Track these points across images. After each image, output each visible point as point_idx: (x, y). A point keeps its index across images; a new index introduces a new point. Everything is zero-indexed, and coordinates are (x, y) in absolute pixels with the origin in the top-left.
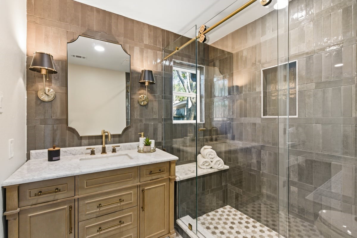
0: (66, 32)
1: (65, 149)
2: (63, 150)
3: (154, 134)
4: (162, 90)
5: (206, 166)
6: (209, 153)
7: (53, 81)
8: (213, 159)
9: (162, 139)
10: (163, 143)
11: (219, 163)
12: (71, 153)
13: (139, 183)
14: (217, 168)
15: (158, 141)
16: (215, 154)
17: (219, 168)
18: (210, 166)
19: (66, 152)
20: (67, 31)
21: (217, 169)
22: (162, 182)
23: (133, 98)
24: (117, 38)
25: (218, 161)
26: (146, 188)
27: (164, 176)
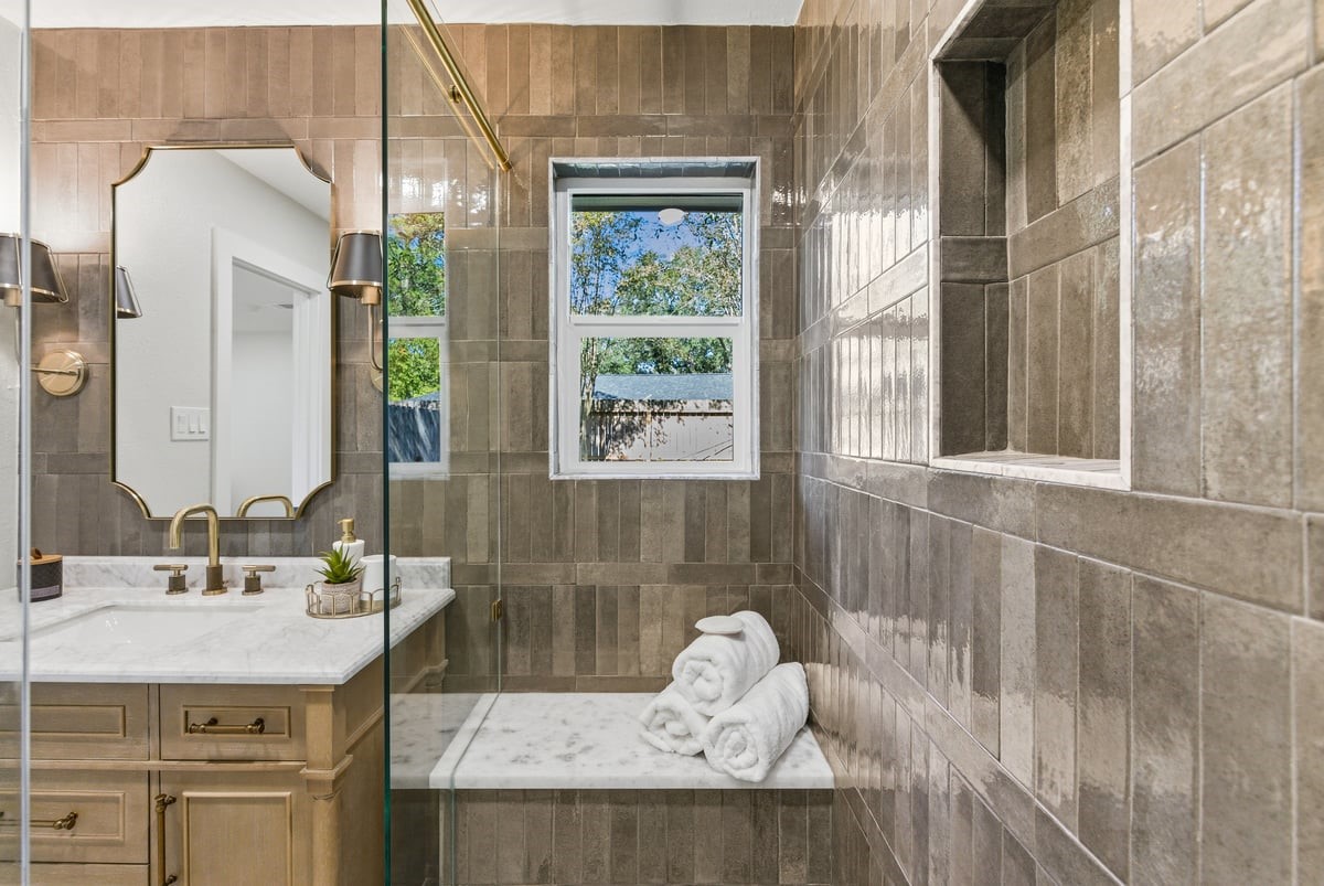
0: (118, 149)
1: (106, 561)
2: (100, 564)
3: (449, 525)
4: (493, 318)
5: (676, 737)
6: (692, 663)
7: (83, 324)
8: (712, 701)
9: (492, 552)
10: (495, 574)
11: (735, 736)
12: (122, 578)
13: (154, 764)
14: (727, 767)
15: (472, 559)
16: (723, 678)
17: (738, 774)
18: (695, 746)
19: (106, 571)
20: (121, 145)
21: (726, 772)
22: (274, 785)
23: (353, 366)
24: (285, 123)
25: (731, 724)
26: (187, 794)
27: (283, 755)
